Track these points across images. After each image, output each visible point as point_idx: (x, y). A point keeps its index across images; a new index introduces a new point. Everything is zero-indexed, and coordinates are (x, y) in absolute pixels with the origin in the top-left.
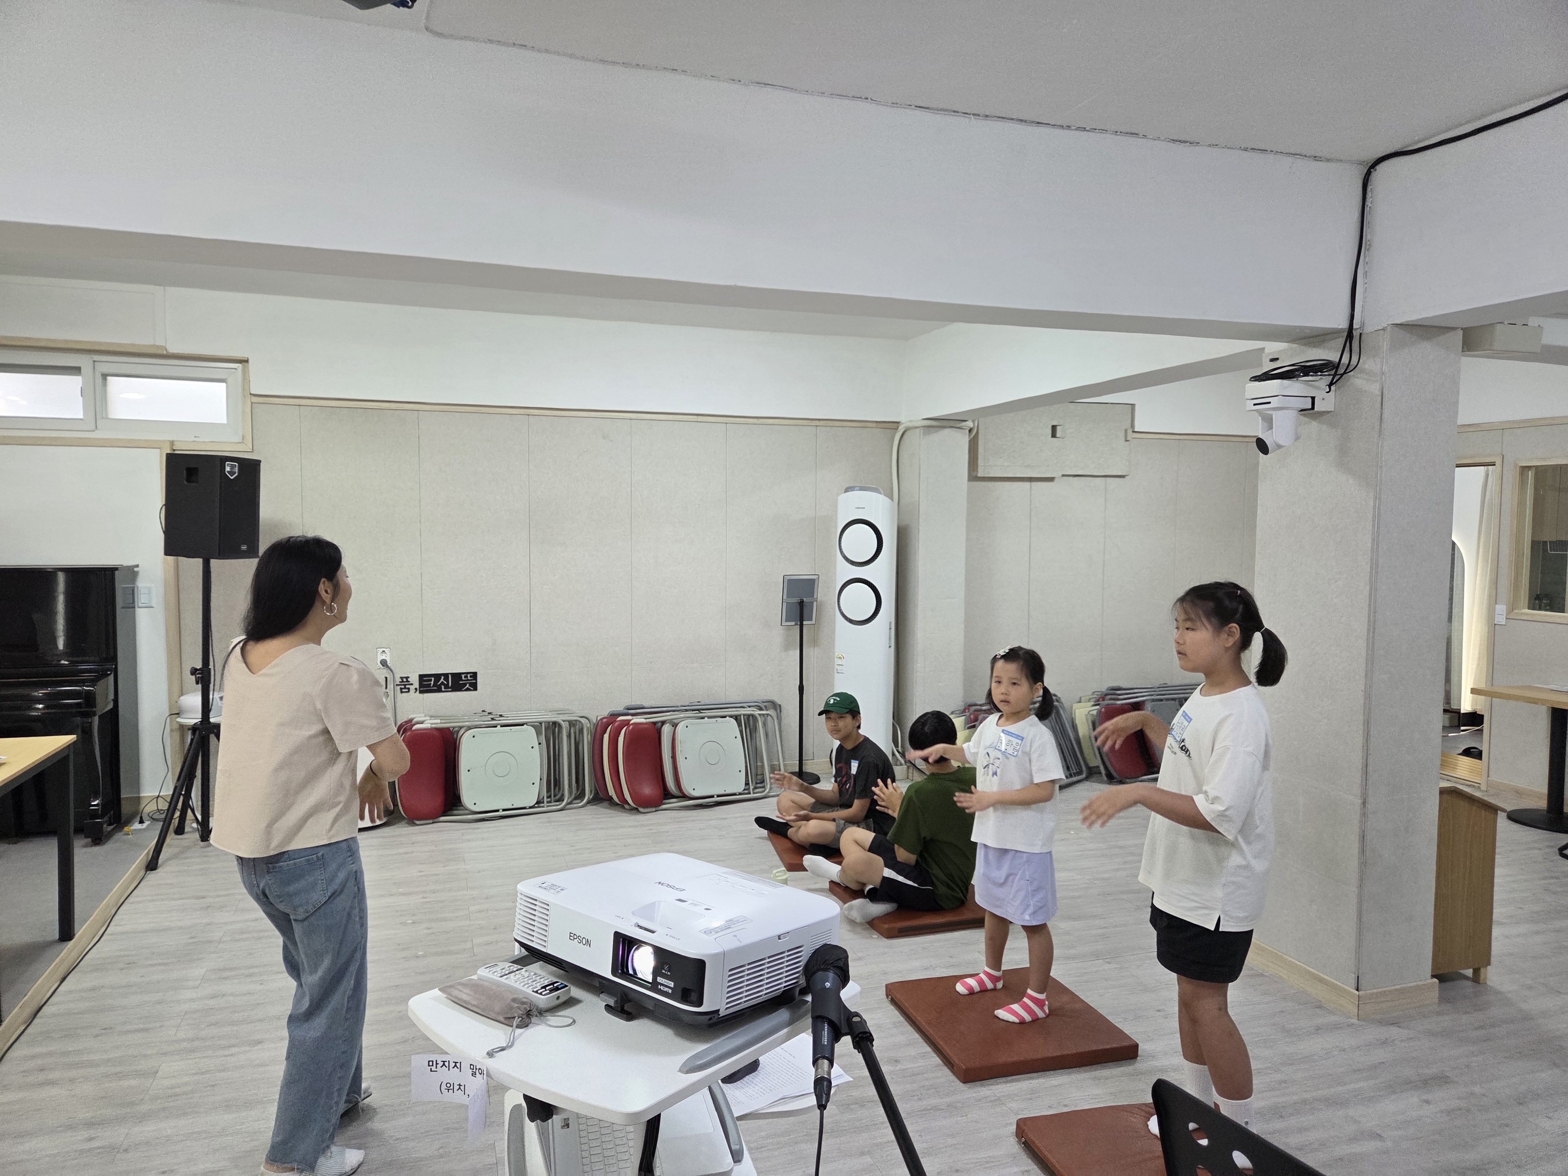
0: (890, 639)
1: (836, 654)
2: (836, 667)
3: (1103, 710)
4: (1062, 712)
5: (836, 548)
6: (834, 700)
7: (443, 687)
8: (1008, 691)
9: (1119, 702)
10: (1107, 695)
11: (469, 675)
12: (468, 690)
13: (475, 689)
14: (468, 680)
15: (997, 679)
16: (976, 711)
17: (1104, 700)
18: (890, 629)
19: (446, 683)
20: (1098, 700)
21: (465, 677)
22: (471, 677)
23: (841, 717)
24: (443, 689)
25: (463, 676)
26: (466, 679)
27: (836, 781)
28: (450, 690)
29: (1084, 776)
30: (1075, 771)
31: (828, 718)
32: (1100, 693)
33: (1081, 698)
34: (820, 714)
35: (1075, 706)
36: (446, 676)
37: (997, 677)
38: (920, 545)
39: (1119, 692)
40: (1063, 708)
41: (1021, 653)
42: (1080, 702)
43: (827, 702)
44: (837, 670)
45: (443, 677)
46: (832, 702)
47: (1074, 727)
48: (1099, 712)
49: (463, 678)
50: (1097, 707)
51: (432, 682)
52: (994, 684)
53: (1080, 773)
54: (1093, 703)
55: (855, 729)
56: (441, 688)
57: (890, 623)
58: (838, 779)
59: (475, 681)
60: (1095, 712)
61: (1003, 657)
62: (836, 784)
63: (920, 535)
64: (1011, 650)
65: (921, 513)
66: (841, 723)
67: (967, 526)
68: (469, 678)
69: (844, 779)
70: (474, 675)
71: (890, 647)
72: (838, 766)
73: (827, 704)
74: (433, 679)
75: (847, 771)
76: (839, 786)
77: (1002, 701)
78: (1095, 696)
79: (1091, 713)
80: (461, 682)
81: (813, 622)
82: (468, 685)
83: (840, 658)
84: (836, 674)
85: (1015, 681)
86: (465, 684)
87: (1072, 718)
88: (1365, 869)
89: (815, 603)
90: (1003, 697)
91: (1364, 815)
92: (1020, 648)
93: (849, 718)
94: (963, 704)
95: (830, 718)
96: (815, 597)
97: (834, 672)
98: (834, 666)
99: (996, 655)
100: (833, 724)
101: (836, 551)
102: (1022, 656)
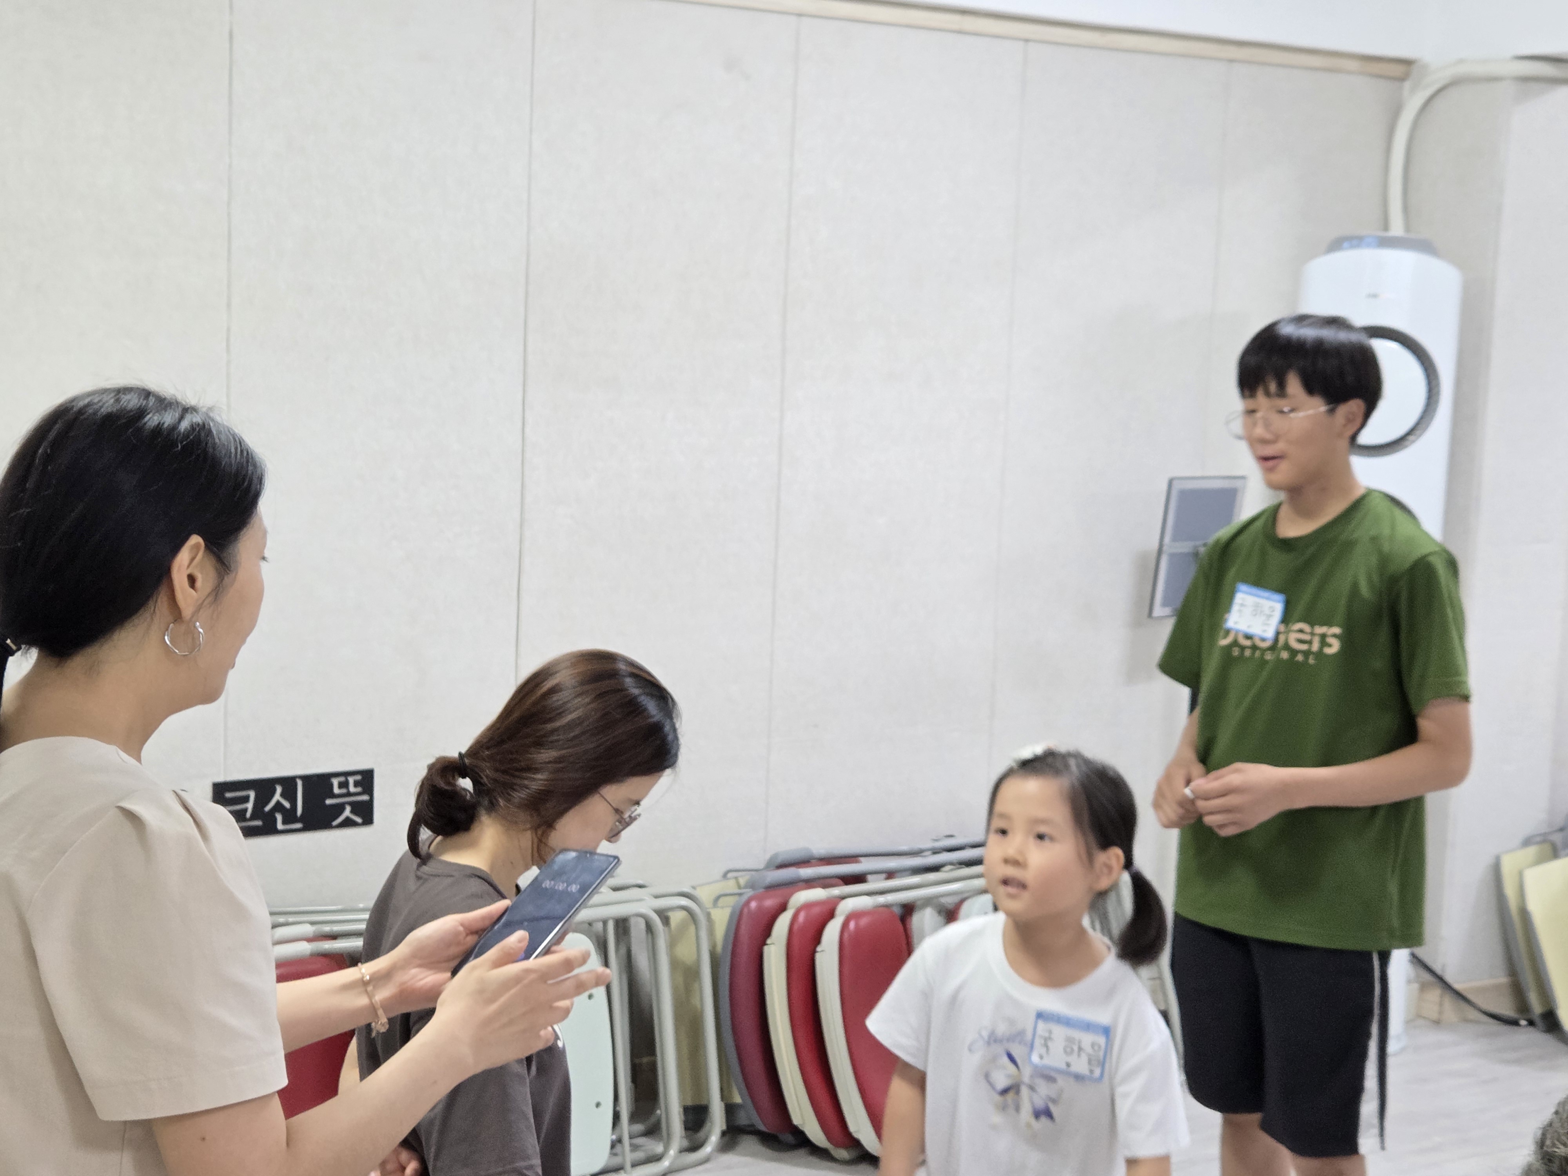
7: (279, 817)
11: (351, 780)
12: (348, 823)
13: (368, 820)
14: (349, 794)
19: (287, 805)
21: (342, 785)
22: (356, 784)
24: (280, 826)
25: (335, 782)
26: (344, 791)
28: (299, 826)
36: (288, 783)
45: (279, 789)
49: (336, 790)
51: (250, 806)
56: (275, 821)
59: (365, 798)
68: (352, 789)
70: (366, 779)
74: (252, 794)
80: (329, 802)
82: (348, 809)
86: (340, 808)
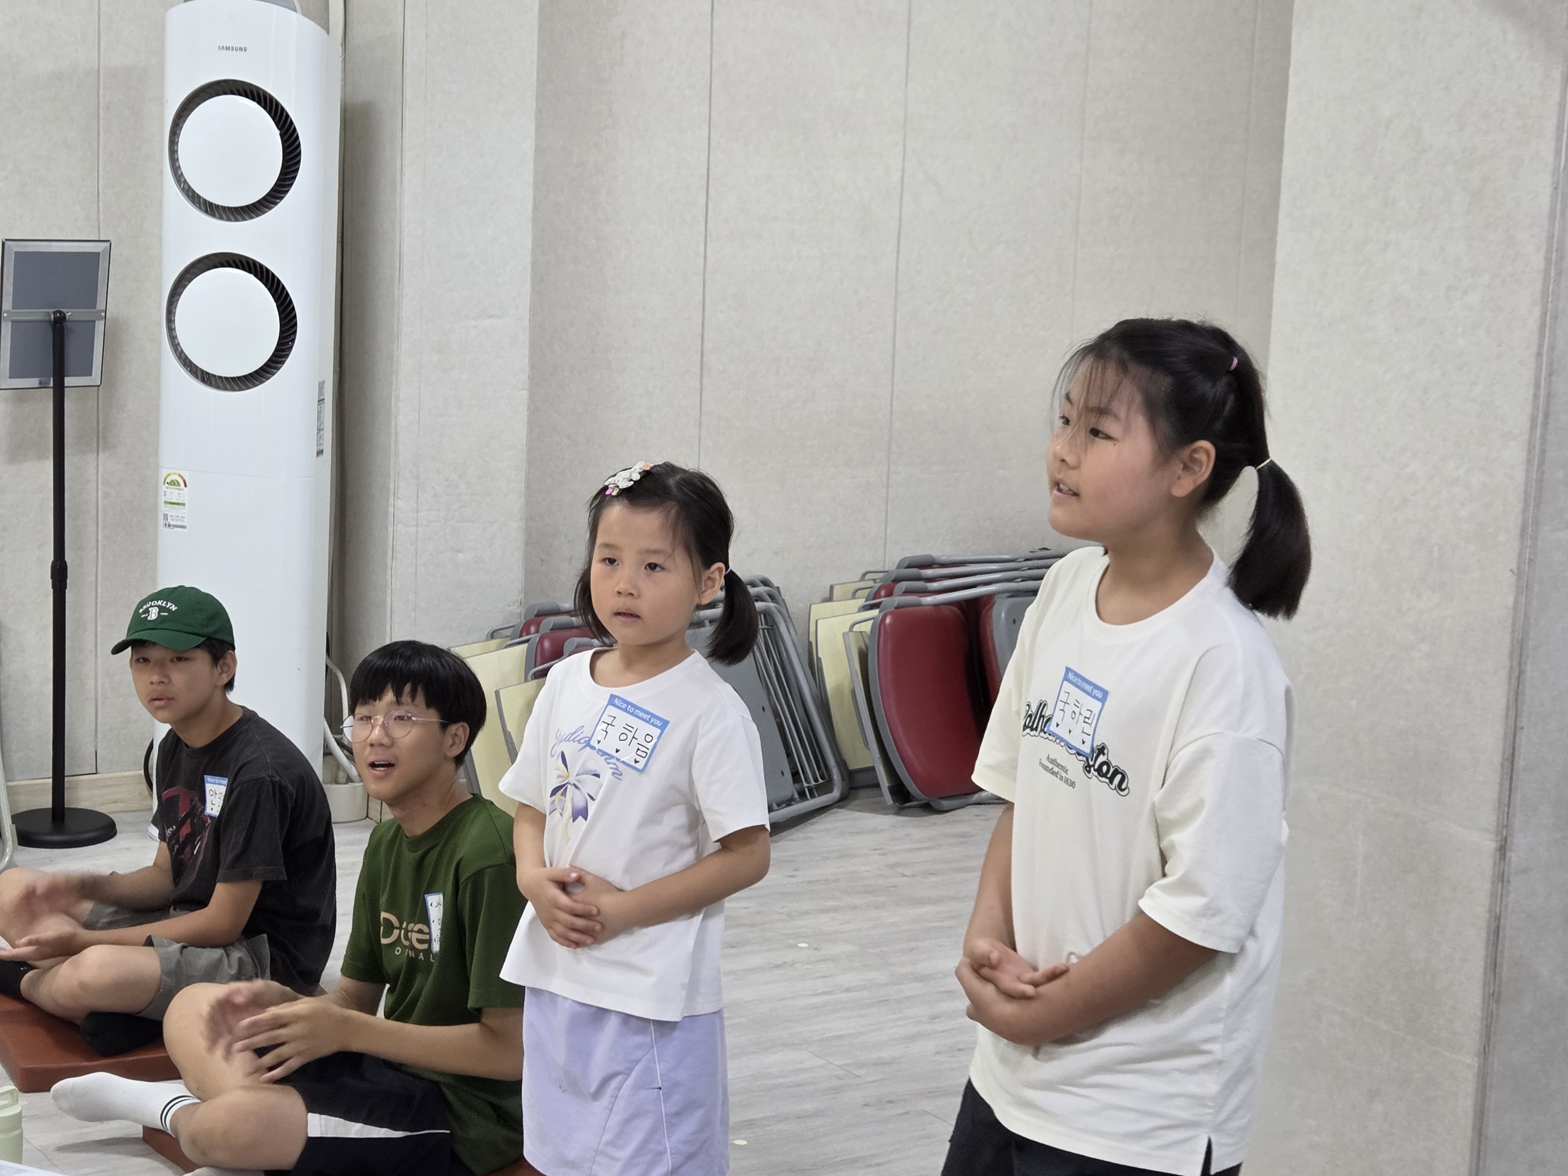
0: (319, 430)
1: (164, 473)
2: (163, 509)
3: (888, 620)
4: (783, 628)
5: (161, 162)
6: (161, 609)
8: (635, 587)
9: (929, 599)
10: (897, 580)
15: (608, 554)
16: (555, 628)
17: (890, 594)
18: (321, 401)
20: (876, 595)
23: (180, 659)
27: (162, 837)
29: (836, 794)
30: (813, 783)
31: (140, 661)
32: (881, 575)
33: (832, 588)
34: (118, 649)
35: (818, 610)
37: (607, 546)
38: (406, 162)
39: (929, 572)
40: (788, 618)
41: (671, 482)
42: (830, 599)
43: (136, 614)
44: (166, 517)
46: (153, 614)
47: (814, 667)
48: (879, 625)
50: (875, 613)
52: (597, 568)
53: (825, 787)
54: (861, 602)
55: (218, 693)
57: (321, 385)
58: (169, 832)
60: (867, 627)
61: (626, 493)
62: (165, 845)
63: (406, 133)
64: (646, 475)
65: (407, 70)
66: (179, 677)
67: (539, 112)
69: (186, 830)
71: (320, 453)
72: (166, 793)
73: (138, 621)
75: (193, 808)
76: (171, 849)
77: (618, 614)
78: (871, 584)
79: (857, 628)
81: (95, 378)
83: (174, 483)
84: (163, 531)
85: (653, 560)
87: (810, 643)
88: (1498, 1009)
89: (99, 326)
90: (622, 603)
91: (1501, 878)
92: (670, 469)
93: (201, 661)
94: (521, 610)
95: (146, 660)
96: (100, 305)
97: (156, 526)
98: (156, 506)
99: (606, 488)
100: (155, 678)
101: (161, 172)
102: (675, 491)
